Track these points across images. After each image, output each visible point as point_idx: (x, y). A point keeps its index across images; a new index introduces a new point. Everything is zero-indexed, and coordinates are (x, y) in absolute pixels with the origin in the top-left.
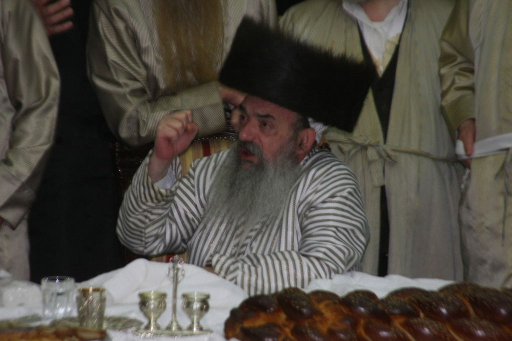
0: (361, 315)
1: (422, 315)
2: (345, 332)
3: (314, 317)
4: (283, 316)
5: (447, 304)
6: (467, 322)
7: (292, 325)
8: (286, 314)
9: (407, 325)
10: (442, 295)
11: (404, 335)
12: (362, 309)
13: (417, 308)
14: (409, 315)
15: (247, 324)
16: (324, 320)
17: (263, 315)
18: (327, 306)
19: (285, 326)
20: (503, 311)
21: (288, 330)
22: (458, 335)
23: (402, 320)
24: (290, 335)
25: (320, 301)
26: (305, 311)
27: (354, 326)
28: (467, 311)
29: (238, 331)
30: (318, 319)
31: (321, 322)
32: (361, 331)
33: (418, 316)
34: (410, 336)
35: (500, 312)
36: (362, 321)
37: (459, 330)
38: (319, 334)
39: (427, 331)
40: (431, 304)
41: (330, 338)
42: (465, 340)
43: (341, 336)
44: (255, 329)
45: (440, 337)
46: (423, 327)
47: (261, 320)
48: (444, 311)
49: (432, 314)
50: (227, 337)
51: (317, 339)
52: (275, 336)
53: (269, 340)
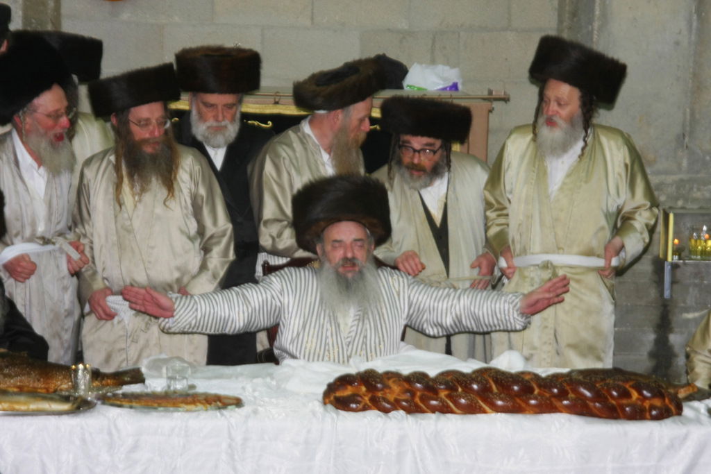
0: (418, 390)
1: (460, 389)
2: (406, 401)
3: (385, 390)
4: (364, 389)
5: (478, 383)
6: (491, 396)
7: (370, 395)
8: (366, 387)
9: (449, 396)
10: (474, 376)
11: (447, 403)
12: (418, 385)
13: (456, 384)
14: (451, 389)
15: (339, 394)
16: (392, 392)
17: (349, 387)
18: (394, 382)
19: (365, 395)
20: (516, 388)
21: (367, 399)
22: (485, 404)
23: (446, 393)
24: (368, 402)
25: (389, 379)
26: (379, 385)
27: (413, 395)
28: (491, 387)
29: (332, 398)
30: (388, 391)
31: (390, 393)
32: (417, 400)
33: (457, 390)
34: (451, 404)
35: (513, 389)
36: (419, 394)
37: (485, 400)
38: (388, 402)
39: (463, 401)
40: (466, 382)
41: (396, 405)
42: (490, 408)
43: (404, 403)
44: (344, 397)
45: (472, 406)
46: (460, 399)
47: (347, 392)
48: (475, 387)
49: (468, 389)
50: (325, 404)
51: (387, 406)
52: (357, 402)
53: (354, 406)
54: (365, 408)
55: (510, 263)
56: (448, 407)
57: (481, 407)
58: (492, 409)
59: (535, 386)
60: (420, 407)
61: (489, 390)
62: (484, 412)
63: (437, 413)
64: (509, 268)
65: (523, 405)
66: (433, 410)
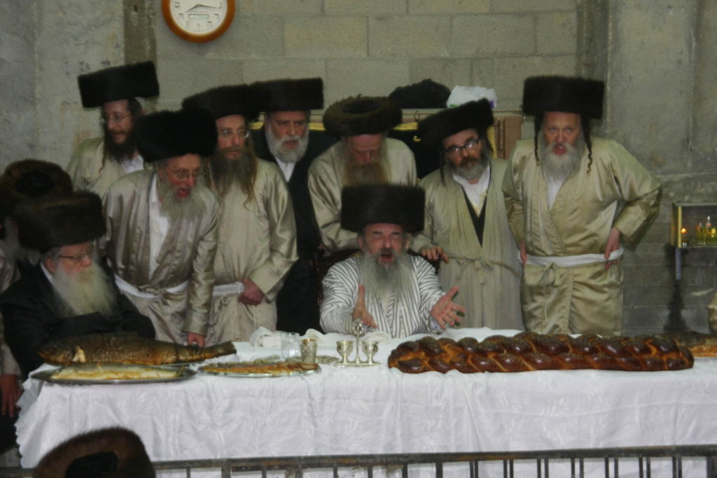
0: (469, 353)
1: (505, 351)
2: (460, 362)
3: (442, 354)
4: (423, 354)
5: (520, 345)
6: (532, 355)
7: (428, 359)
8: (425, 352)
9: (497, 358)
10: (516, 339)
11: (495, 363)
12: (470, 349)
13: (502, 347)
14: (498, 351)
15: (402, 359)
16: (447, 356)
17: (411, 353)
18: (449, 347)
19: (424, 359)
20: (553, 348)
21: (426, 362)
22: (528, 363)
23: (494, 355)
24: (427, 364)
25: (445, 344)
26: (436, 350)
27: (466, 357)
28: (532, 348)
29: (397, 363)
30: (444, 355)
32: (470, 361)
33: (503, 352)
34: (499, 364)
35: (551, 349)
36: (470, 356)
37: (528, 360)
38: (445, 364)
39: (508, 361)
40: (511, 345)
41: (452, 366)
42: (532, 366)
43: (458, 365)
44: (407, 362)
45: (516, 365)
46: (506, 359)
47: (409, 357)
48: (518, 348)
49: (511, 350)
50: (390, 367)
51: (444, 367)
52: (419, 365)
53: (416, 368)
54: (425, 370)
56: (496, 366)
57: (524, 366)
58: (535, 368)
59: (570, 347)
60: (473, 368)
61: (530, 350)
62: (527, 370)
63: (486, 373)
65: (561, 362)
66: (483, 370)
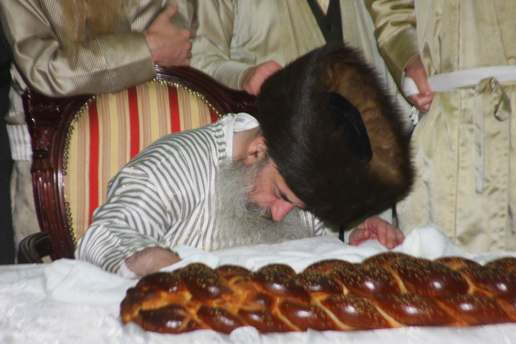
0: (277, 293)
1: (346, 291)
2: (258, 313)
3: (223, 296)
4: (188, 296)
5: (374, 279)
6: (397, 299)
7: (198, 306)
8: (192, 292)
9: (328, 303)
10: (367, 268)
11: (325, 314)
12: (277, 287)
13: (340, 283)
14: (331, 288)
15: (147, 306)
16: (235, 299)
17: (164, 295)
18: (237, 282)
19: (190, 306)
20: (437, 285)
21: (193, 312)
22: (387, 313)
23: (324, 297)
24: (196, 318)
25: (229, 278)
26: (213, 290)
27: (269, 302)
28: (396, 285)
29: (136, 313)
30: (227, 298)
31: (231, 301)
32: (276, 310)
33: (341, 292)
34: (332, 316)
35: (434, 287)
36: (278, 300)
37: (387, 307)
38: (229, 316)
39: (351, 309)
40: (355, 279)
41: (242, 319)
42: (396, 319)
43: (255, 317)
44: (156, 312)
45: (366, 316)
46: (347, 305)
47: (162, 301)
48: (370, 285)
49: (358, 289)
50: (124, 322)
51: (227, 322)
52: (179, 318)
53: (172, 324)
54: (191, 327)
55: (423, 86)
56: (328, 319)
57: (381, 318)
58: (400, 322)
59: (469, 282)
60: (282, 323)
61: (395, 289)
62: (387, 326)
63: (310, 332)
64: (421, 95)
65: (451, 312)
66: (303, 326)
